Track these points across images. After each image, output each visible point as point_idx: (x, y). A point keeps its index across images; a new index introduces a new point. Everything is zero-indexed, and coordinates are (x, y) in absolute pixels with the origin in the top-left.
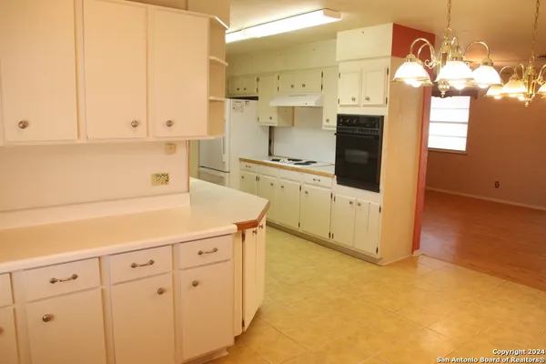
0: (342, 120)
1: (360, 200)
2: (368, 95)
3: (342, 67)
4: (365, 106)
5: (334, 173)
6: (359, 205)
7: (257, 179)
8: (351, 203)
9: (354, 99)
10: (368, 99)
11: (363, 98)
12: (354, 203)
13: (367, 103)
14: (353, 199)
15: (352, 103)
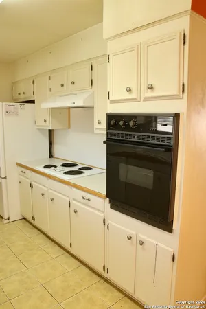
0: (114, 121)
1: (142, 237)
2: (151, 82)
3: (112, 48)
4: (146, 99)
5: (105, 193)
6: (141, 243)
7: (31, 186)
8: (130, 238)
9: (129, 90)
10: (151, 88)
11: (144, 87)
12: (134, 239)
13: (150, 94)
14: (132, 233)
15: (128, 96)
